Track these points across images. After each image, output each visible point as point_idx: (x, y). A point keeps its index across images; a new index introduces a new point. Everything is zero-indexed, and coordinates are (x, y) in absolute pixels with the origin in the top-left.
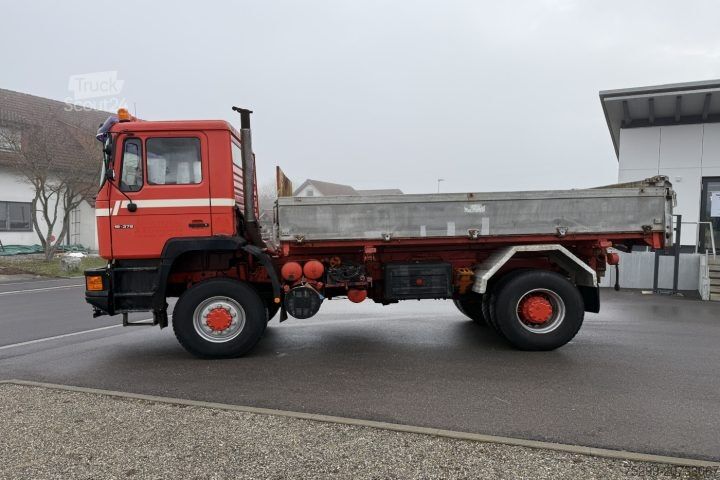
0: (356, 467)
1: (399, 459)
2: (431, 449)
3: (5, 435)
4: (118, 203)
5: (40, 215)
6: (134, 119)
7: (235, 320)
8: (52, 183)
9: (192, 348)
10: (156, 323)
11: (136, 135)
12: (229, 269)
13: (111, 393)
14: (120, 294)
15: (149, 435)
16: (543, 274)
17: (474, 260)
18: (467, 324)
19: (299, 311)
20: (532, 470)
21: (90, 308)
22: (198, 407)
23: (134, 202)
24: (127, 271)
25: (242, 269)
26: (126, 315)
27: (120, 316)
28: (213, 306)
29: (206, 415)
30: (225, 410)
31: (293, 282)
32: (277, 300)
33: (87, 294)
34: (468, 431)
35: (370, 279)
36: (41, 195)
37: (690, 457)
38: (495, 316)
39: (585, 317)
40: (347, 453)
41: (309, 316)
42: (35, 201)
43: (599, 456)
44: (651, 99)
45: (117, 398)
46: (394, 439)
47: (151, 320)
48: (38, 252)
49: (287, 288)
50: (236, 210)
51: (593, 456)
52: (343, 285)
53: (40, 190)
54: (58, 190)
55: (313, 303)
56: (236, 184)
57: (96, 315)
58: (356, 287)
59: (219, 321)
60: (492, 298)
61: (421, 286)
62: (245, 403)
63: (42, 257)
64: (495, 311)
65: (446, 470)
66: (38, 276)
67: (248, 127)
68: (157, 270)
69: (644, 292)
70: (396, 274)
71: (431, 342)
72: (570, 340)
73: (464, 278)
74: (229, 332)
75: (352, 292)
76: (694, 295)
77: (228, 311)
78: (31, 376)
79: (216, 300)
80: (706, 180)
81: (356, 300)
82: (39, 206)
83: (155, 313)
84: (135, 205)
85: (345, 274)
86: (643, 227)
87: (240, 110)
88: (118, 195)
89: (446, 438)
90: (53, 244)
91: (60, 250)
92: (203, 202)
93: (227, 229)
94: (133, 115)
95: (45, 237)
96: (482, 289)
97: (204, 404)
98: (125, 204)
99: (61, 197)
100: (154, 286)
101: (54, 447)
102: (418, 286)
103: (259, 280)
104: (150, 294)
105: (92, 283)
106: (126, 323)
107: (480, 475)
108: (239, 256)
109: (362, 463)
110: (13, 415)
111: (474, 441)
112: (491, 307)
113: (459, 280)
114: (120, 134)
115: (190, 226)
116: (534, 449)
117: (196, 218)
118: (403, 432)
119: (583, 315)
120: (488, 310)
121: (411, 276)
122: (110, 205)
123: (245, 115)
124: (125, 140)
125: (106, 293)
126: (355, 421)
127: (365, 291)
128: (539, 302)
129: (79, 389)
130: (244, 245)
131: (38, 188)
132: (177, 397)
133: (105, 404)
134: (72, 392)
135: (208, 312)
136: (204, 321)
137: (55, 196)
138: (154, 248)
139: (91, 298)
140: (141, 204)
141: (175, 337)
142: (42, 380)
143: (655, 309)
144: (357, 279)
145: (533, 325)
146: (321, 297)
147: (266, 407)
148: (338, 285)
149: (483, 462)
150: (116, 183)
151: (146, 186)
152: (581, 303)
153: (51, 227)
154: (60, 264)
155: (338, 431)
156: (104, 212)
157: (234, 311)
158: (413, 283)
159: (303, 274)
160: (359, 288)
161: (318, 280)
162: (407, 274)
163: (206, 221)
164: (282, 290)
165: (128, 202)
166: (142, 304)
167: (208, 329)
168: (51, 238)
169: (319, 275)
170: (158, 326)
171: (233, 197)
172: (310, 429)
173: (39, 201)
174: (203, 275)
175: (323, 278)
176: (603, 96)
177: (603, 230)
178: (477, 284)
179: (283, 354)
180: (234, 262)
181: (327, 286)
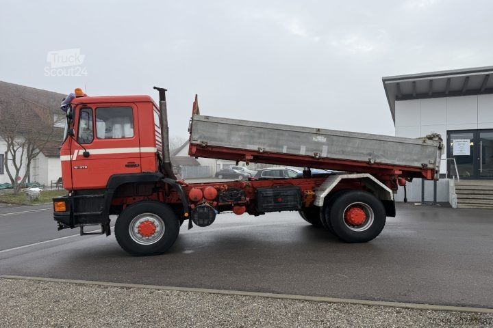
0: (255, 324)
1: (282, 316)
2: (302, 309)
3: (5, 314)
4: (76, 151)
5: (10, 163)
6: (85, 95)
7: (158, 229)
8: (19, 140)
9: (128, 249)
10: (103, 233)
11: (89, 105)
12: (152, 195)
13: (75, 281)
14: (78, 214)
15: (108, 309)
16: (359, 193)
17: (313, 185)
18: (308, 227)
19: (201, 222)
20: (371, 320)
21: (56, 224)
22: (139, 289)
23: (87, 151)
24: (83, 198)
25: (160, 194)
26: (82, 228)
27: (78, 229)
28: (142, 220)
29: (145, 294)
30: (158, 290)
31: (197, 202)
32: (186, 215)
33: (55, 214)
34: (324, 296)
35: (248, 199)
36: (11, 148)
37: (469, 306)
38: (329, 221)
39: (387, 220)
40: (247, 315)
41: (208, 224)
42: (6, 153)
43: (412, 309)
44: (414, 82)
45: (81, 285)
46: (276, 303)
47: (100, 231)
48: (8, 188)
49: (193, 206)
50: (157, 155)
51: (408, 308)
52: (230, 203)
53: (10, 145)
54: (23, 145)
55: (211, 217)
56: (157, 138)
57: (59, 229)
58: (238, 205)
59: (147, 230)
60: (327, 209)
61: (281, 202)
62: (171, 285)
63: (12, 191)
64: (329, 218)
65: (315, 322)
66: (10, 205)
67: (165, 100)
68: (103, 197)
69: (416, 204)
70: (265, 195)
71: (287, 240)
72: (377, 235)
73: (308, 197)
74: (154, 237)
75: (236, 208)
76: (446, 205)
77: (153, 223)
78: (16, 272)
79: (144, 216)
80: (449, 132)
81: (238, 213)
82: (10, 156)
83: (102, 226)
84: (88, 153)
85: (231, 196)
86: (422, 165)
87: (158, 89)
88: (76, 146)
89: (311, 302)
90: (19, 182)
91: (24, 186)
92: (135, 150)
93: (152, 168)
94: (85, 93)
95: (14, 178)
96: (321, 203)
97: (142, 286)
98: (81, 152)
99: (26, 150)
100: (102, 208)
101: (42, 320)
102: (278, 202)
103: (172, 202)
104: (100, 213)
105: (58, 206)
106: (83, 234)
107: (338, 325)
108: (158, 185)
109: (258, 320)
110: (8, 300)
111: (330, 303)
112: (326, 216)
113: (306, 198)
114: (77, 105)
115: (126, 166)
116: (369, 306)
117: (131, 161)
118: (282, 299)
119: (385, 219)
120: (325, 218)
121: (275, 196)
122: (71, 153)
123: (162, 92)
124: (81, 109)
125: (69, 213)
126: (249, 293)
127: (244, 207)
128: (357, 211)
129: (52, 280)
130: (163, 178)
131: (8, 144)
132: (123, 282)
133: (73, 289)
134: (48, 282)
135: (139, 224)
136: (136, 230)
137: (21, 149)
138: (102, 182)
139: (58, 217)
140: (92, 152)
141: (117, 242)
142: (25, 274)
143: (423, 214)
144: (239, 199)
145: (353, 226)
146: (216, 212)
147: (187, 287)
148: (227, 203)
149: (338, 316)
150: (75, 138)
151: (95, 140)
152: (384, 212)
153: (18, 170)
154: (25, 195)
155: (238, 300)
156: (66, 158)
157: (157, 223)
158: (276, 201)
159: (203, 197)
160: (241, 205)
161: (213, 200)
162: (271, 195)
163: (137, 162)
164: (190, 208)
165: (84, 151)
166: (93, 220)
167: (139, 235)
168: (18, 178)
169: (214, 197)
170: (105, 235)
171: (155, 146)
172: (218, 300)
173: (9, 153)
174: (134, 199)
175: (217, 199)
176: (384, 80)
177: (397, 163)
178: (317, 200)
179: (190, 252)
180: (155, 190)
181: (219, 204)
